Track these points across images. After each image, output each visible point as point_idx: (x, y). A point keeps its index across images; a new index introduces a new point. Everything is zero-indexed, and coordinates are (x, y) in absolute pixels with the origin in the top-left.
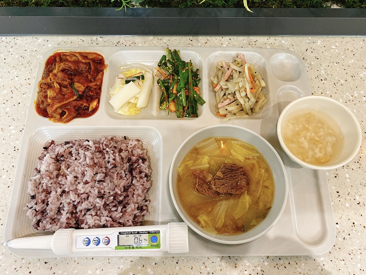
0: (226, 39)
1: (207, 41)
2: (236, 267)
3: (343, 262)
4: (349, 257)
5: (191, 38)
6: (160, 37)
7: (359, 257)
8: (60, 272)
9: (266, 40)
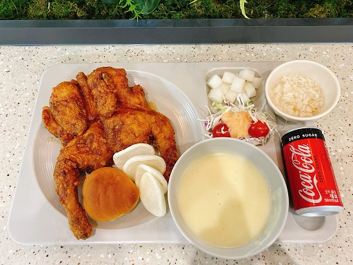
0: (225, 47)
1: (208, 49)
3: (340, 249)
4: (346, 244)
5: (194, 46)
6: (166, 46)
8: (75, 256)
9: (262, 47)
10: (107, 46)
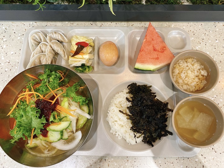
0: (114, 24)
1: (101, 25)
2: (109, 166)
3: (172, 164)
4: (176, 161)
5: (92, 23)
6: (72, 22)
7: (182, 161)
8: (7, 167)
9: (139, 24)
10: (31, 23)
